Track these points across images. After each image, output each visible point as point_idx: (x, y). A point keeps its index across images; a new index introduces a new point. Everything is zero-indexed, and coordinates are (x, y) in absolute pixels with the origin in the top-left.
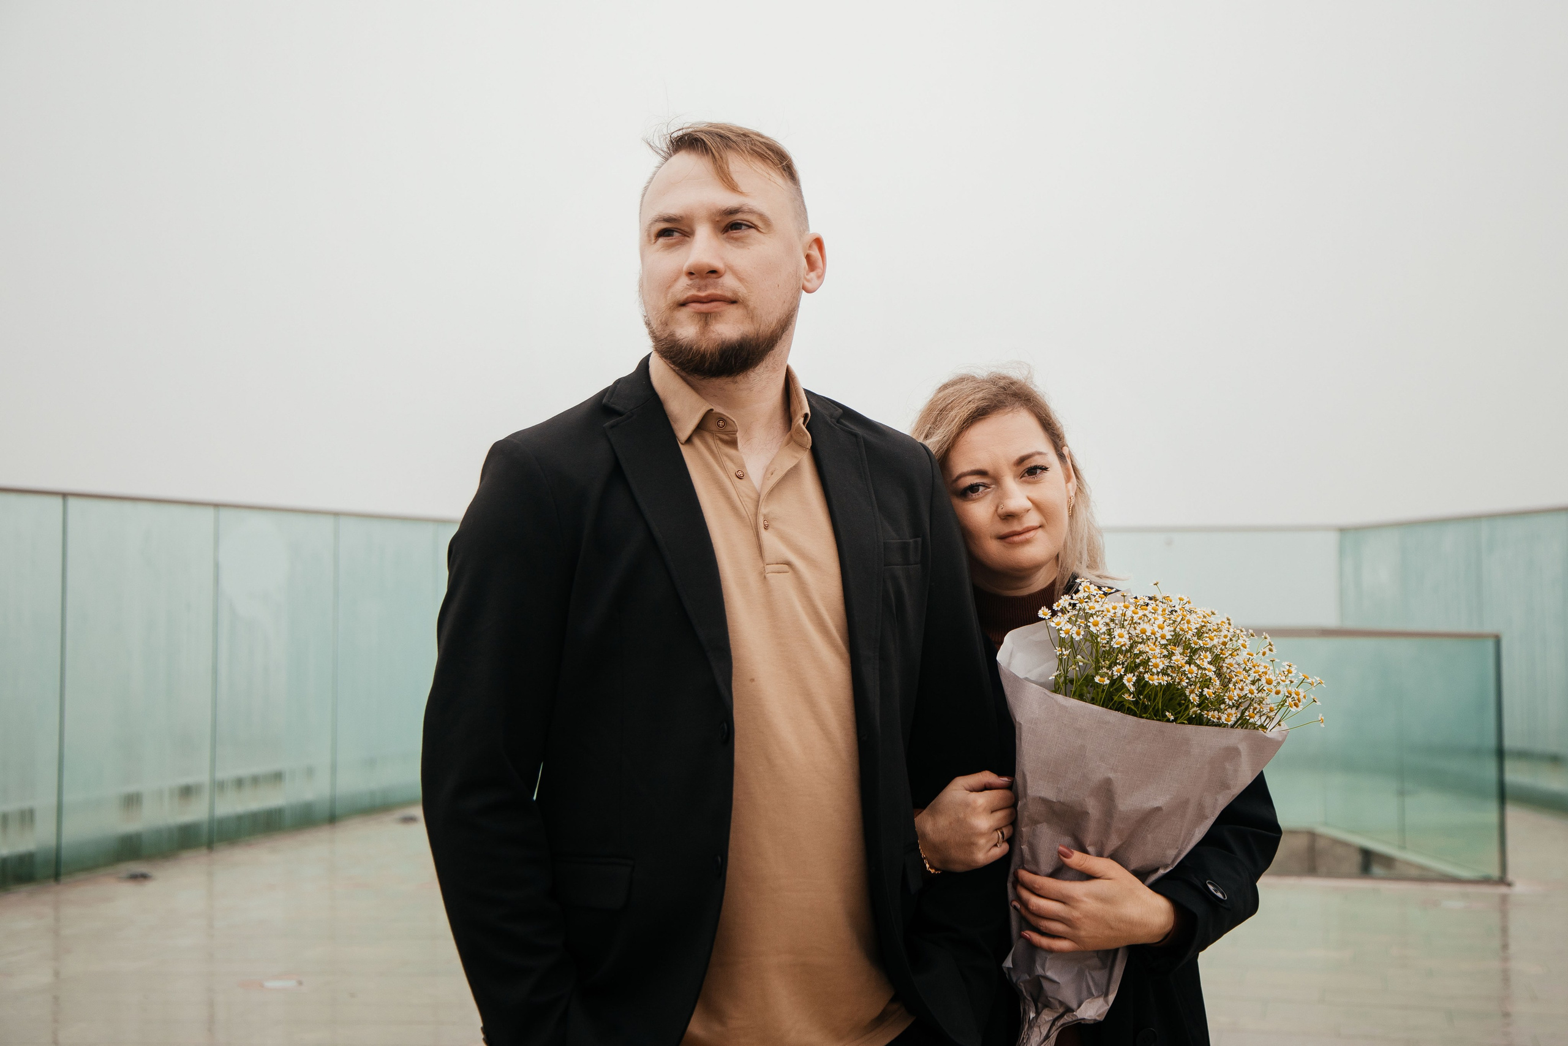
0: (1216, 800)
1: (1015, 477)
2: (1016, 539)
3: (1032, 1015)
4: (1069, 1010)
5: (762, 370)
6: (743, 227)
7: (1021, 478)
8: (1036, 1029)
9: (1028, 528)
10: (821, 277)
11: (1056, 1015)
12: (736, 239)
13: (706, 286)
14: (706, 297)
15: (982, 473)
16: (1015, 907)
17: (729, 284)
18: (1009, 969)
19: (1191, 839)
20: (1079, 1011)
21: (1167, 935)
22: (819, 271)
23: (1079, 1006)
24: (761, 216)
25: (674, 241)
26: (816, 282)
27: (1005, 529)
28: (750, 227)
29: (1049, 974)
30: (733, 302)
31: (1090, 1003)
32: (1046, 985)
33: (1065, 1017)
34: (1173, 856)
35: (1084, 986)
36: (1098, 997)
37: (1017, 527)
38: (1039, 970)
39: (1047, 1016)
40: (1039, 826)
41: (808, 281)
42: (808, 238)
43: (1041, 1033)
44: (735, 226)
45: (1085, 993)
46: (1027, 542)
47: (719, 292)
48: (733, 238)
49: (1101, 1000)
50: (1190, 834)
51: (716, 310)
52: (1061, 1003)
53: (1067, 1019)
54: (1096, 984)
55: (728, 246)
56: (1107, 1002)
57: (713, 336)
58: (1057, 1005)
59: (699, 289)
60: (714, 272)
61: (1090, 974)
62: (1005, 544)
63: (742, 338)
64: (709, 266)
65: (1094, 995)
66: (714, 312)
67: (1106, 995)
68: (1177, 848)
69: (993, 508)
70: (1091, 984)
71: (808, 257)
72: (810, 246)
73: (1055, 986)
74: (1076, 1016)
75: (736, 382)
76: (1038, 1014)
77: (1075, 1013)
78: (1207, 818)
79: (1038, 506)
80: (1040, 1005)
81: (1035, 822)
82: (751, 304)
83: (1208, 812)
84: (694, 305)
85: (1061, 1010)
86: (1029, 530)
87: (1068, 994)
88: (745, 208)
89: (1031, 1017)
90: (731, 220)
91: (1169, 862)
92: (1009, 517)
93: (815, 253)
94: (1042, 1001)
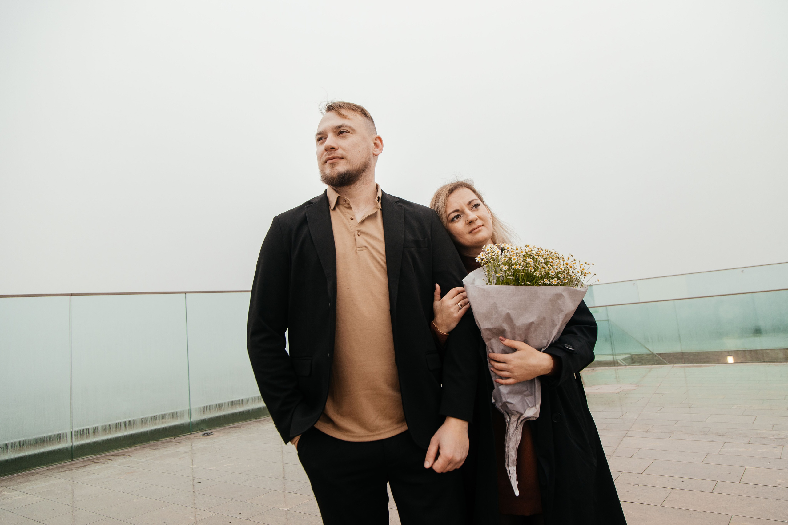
0: (559, 317)
1: (470, 210)
2: (476, 231)
3: (508, 419)
4: (521, 414)
5: (360, 184)
6: (344, 132)
7: (472, 209)
8: (511, 425)
9: (479, 226)
10: (381, 150)
11: (517, 418)
12: (342, 137)
13: (331, 154)
14: (331, 157)
15: (457, 211)
16: (492, 370)
17: (339, 152)
18: (494, 402)
19: (552, 335)
20: (525, 414)
21: (553, 368)
22: (380, 148)
23: (525, 412)
24: (350, 128)
25: (322, 141)
26: (379, 152)
27: (471, 228)
28: (347, 132)
29: (509, 400)
30: (342, 158)
31: (529, 410)
32: (509, 405)
33: (521, 418)
34: (546, 343)
35: (525, 403)
36: (532, 407)
37: (474, 226)
38: (504, 400)
39: (514, 419)
40: (491, 340)
41: (375, 151)
42: (375, 136)
43: (513, 426)
44: (341, 132)
45: (526, 406)
46: (480, 231)
47: (336, 155)
48: (341, 137)
49: (534, 408)
50: (551, 333)
51: (336, 161)
52: (517, 412)
53: (522, 418)
54: (530, 402)
55: (340, 140)
56: (536, 408)
57: (336, 171)
58: (516, 413)
59: (329, 155)
60: (333, 148)
61: (527, 398)
62: (472, 234)
63: (347, 171)
64: (330, 146)
65: (529, 406)
66: (335, 163)
67: (535, 405)
68: (547, 339)
69: (464, 222)
70: (528, 402)
71: (375, 144)
72: (376, 140)
73: (512, 405)
74: (524, 416)
75: (351, 188)
76: (510, 418)
77: (524, 415)
78: (557, 325)
79: (480, 218)
80: (510, 415)
81: (490, 339)
82: (348, 158)
83: (556, 322)
84: (328, 161)
85: (518, 415)
86: (479, 227)
87: (519, 408)
88: (344, 125)
89: (508, 421)
90: (340, 130)
91: (545, 345)
92: (471, 223)
93: (378, 142)
94: (510, 414)
